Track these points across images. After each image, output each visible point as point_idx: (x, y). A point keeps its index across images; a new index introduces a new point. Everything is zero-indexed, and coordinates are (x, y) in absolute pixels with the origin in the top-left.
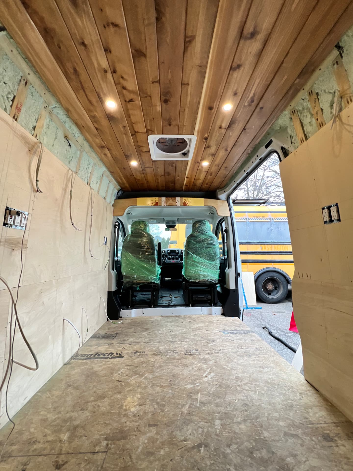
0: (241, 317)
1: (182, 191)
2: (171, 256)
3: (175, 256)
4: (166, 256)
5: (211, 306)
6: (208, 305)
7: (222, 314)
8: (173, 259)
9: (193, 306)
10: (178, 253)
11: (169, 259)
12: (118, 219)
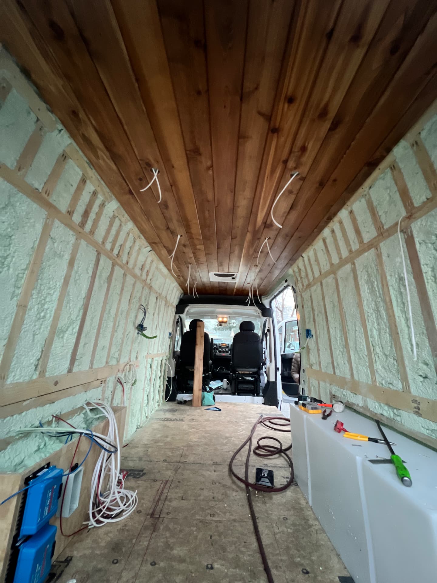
0: (279, 407)
1: (233, 295)
2: (222, 349)
3: (225, 349)
4: (217, 349)
5: (254, 395)
6: (252, 395)
7: (263, 404)
8: (223, 352)
9: (238, 395)
10: (228, 347)
11: (220, 352)
12: (179, 316)
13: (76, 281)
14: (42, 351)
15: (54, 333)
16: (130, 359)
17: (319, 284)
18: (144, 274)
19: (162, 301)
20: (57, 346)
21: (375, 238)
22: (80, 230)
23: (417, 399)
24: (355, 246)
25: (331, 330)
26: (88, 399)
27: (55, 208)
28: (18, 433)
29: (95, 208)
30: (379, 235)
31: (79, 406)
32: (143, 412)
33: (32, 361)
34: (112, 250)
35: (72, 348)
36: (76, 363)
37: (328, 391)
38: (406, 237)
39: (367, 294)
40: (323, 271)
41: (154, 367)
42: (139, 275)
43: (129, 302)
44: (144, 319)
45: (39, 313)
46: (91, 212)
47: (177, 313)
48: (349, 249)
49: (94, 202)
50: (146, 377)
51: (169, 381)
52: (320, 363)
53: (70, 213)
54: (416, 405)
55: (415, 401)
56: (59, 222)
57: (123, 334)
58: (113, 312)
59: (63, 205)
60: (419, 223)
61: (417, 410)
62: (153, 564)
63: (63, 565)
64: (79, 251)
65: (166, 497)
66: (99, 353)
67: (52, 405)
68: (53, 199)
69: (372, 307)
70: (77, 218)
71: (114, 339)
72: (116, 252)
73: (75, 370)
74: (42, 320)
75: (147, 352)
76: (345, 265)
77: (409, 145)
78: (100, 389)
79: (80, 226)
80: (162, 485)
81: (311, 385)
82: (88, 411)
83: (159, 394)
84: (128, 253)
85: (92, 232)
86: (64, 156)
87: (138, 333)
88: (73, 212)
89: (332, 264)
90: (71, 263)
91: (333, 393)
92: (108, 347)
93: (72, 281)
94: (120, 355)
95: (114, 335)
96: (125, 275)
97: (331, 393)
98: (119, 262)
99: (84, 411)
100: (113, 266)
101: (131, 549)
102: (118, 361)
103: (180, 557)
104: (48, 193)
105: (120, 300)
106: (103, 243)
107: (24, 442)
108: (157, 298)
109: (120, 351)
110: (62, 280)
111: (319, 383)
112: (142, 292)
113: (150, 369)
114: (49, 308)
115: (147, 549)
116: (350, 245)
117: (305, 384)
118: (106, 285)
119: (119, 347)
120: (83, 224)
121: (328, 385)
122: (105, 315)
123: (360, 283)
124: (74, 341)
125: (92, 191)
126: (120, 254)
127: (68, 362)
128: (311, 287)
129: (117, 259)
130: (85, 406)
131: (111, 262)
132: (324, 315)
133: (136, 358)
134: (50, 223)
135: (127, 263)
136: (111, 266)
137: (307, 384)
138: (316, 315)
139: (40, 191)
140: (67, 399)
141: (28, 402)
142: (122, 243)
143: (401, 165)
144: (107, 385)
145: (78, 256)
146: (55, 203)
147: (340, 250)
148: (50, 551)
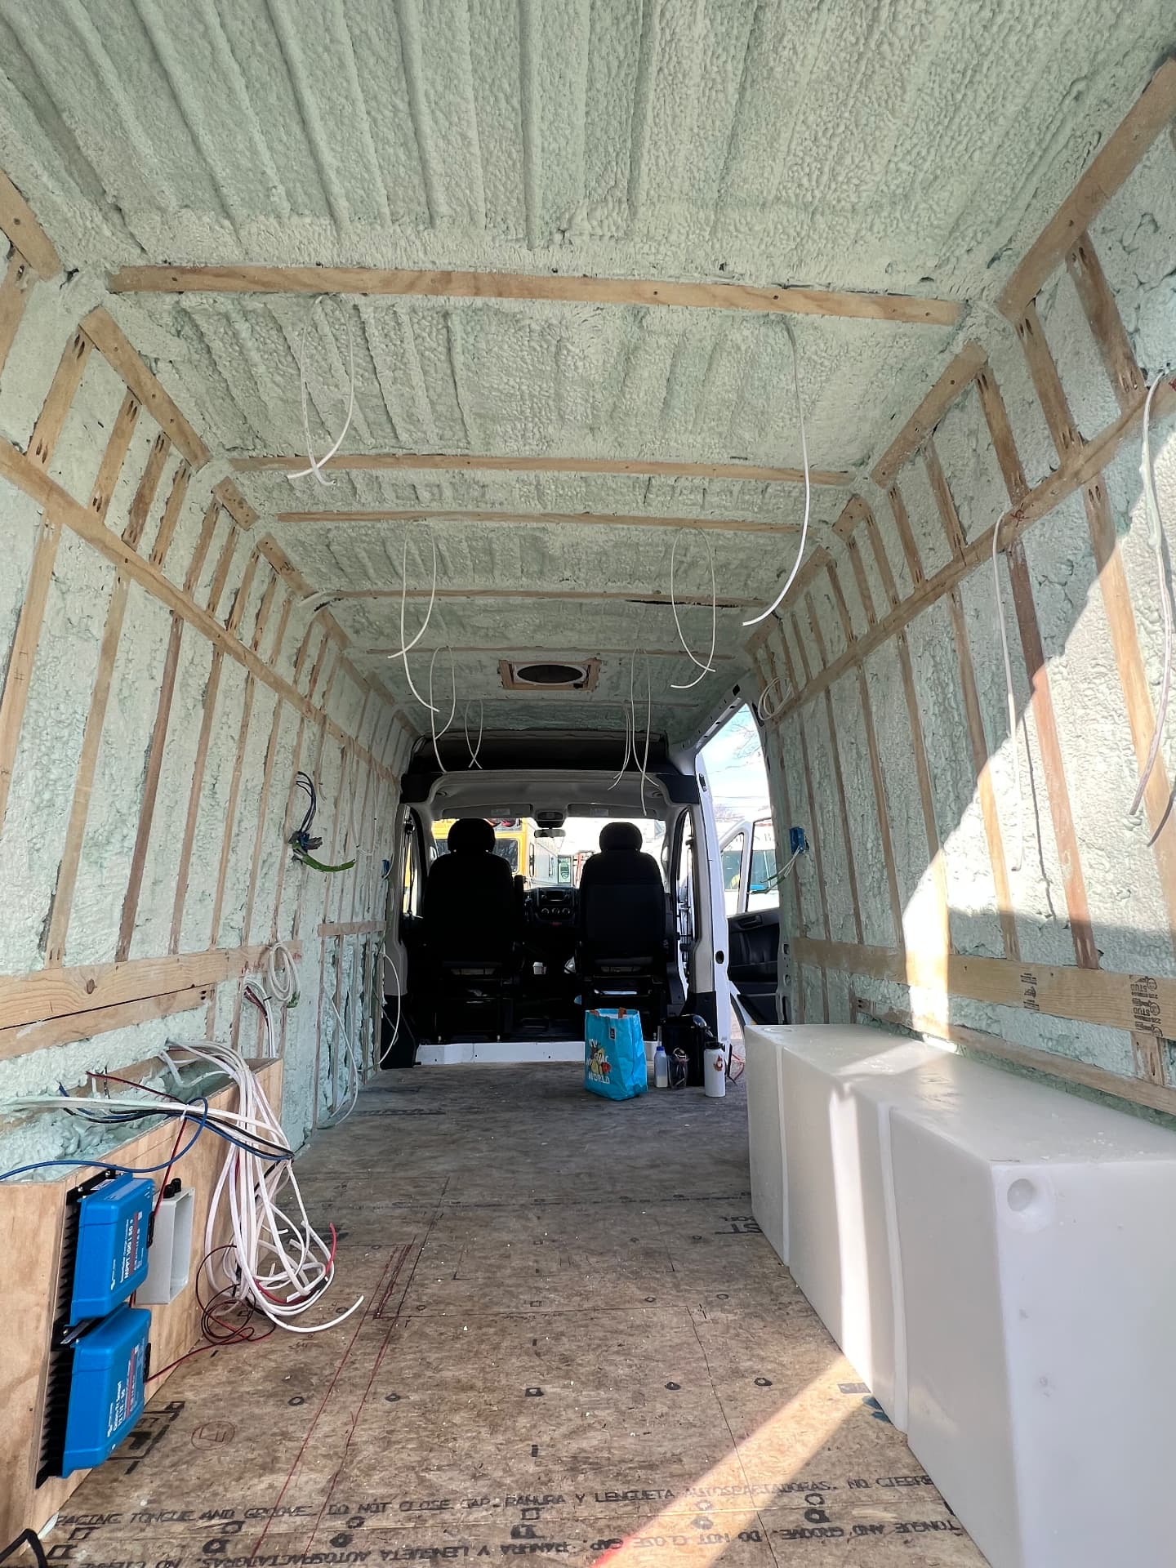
2: (549, 908)
3: (560, 907)
4: (535, 908)
8: (554, 916)
10: (568, 900)
11: (543, 916)
12: (413, 811)
13: (122, 702)
14: (53, 896)
15: (78, 847)
16: (274, 935)
17: (822, 694)
18: (305, 679)
19: (358, 762)
20: (86, 881)
21: (948, 567)
22: (127, 552)
23: (1032, 970)
24: (906, 589)
25: (851, 822)
26: (172, 1039)
27: (62, 494)
28: (13, 1108)
29: (164, 487)
30: (956, 561)
31: (149, 1056)
32: (321, 1097)
33: (29, 922)
34: (212, 606)
35: (125, 892)
36: (136, 935)
37: (846, 991)
38: (1012, 565)
39: (933, 718)
40: (831, 659)
41: (345, 965)
42: (289, 681)
43: (265, 764)
44: (309, 816)
45: (38, 793)
46: (152, 500)
47: (404, 799)
48: (891, 593)
49: (160, 468)
50: (322, 991)
51: (390, 1008)
52: (826, 917)
53: (99, 505)
54: (1028, 986)
55: (1028, 977)
56: (73, 534)
57: (254, 858)
58: (223, 792)
59: (80, 484)
60: (1037, 532)
61: (1031, 998)
62: (394, 1398)
63: (163, 1419)
64: (127, 615)
65: (411, 1278)
66: (190, 911)
67: (84, 1045)
68: (57, 469)
69: (944, 752)
70: (117, 518)
71: (229, 871)
72: (221, 614)
73: (133, 953)
74: (46, 812)
75: (322, 916)
76: (881, 641)
77: (1012, 328)
78: (201, 1013)
79: (126, 543)
80: (397, 1255)
81: (804, 984)
82: (175, 1071)
83: (363, 1047)
84: (258, 615)
85: (157, 557)
86: (80, 344)
87: (295, 858)
88: (107, 502)
89: (852, 638)
90: (109, 650)
91: (858, 995)
92: (214, 896)
93: (112, 702)
94: (247, 919)
95: (228, 861)
96: (249, 681)
97: (852, 994)
98: (231, 643)
99: (163, 1073)
100: (217, 655)
101: (333, 1377)
102: (243, 939)
103: (459, 1381)
104: (43, 453)
105: (239, 758)
106: (188, 587)
107: (28, 1134)
108: (343, 751)
109: (248, 908)
110: (89, 700)
111: (824, 975)
112: (300, 734)
113: (332, 970)
114: (60, 779)
115: (374, 1375)
116: (894, 585)
117: (789, 984)
118: (201, 712)
119: (244, 899)
120: (132, 535)
121: (845, 975)
122: (203, 802)
123: (917, 688)
124: (128, 872)
125: (153, 437)
126: (235, 618)
127: (116, 930)
128: (801, 705)
129: (225, 636)
130: (167, 1057)
131: (210, 643)
132: (835, 783)
133: (292, 932)
134: (51, 539)
135: (256, 645)
136: (210, 657)
137: (795, 984)
138: (815, 785)
139: (25, 449)
140: (120, 1034)
141: (28, 1030)
142: (240, 585)
143: (999, 378)
144: (217, 1006)
145: (125, 628)
146: (60, 481)
147: (870, 598)
148: (141, 1361)
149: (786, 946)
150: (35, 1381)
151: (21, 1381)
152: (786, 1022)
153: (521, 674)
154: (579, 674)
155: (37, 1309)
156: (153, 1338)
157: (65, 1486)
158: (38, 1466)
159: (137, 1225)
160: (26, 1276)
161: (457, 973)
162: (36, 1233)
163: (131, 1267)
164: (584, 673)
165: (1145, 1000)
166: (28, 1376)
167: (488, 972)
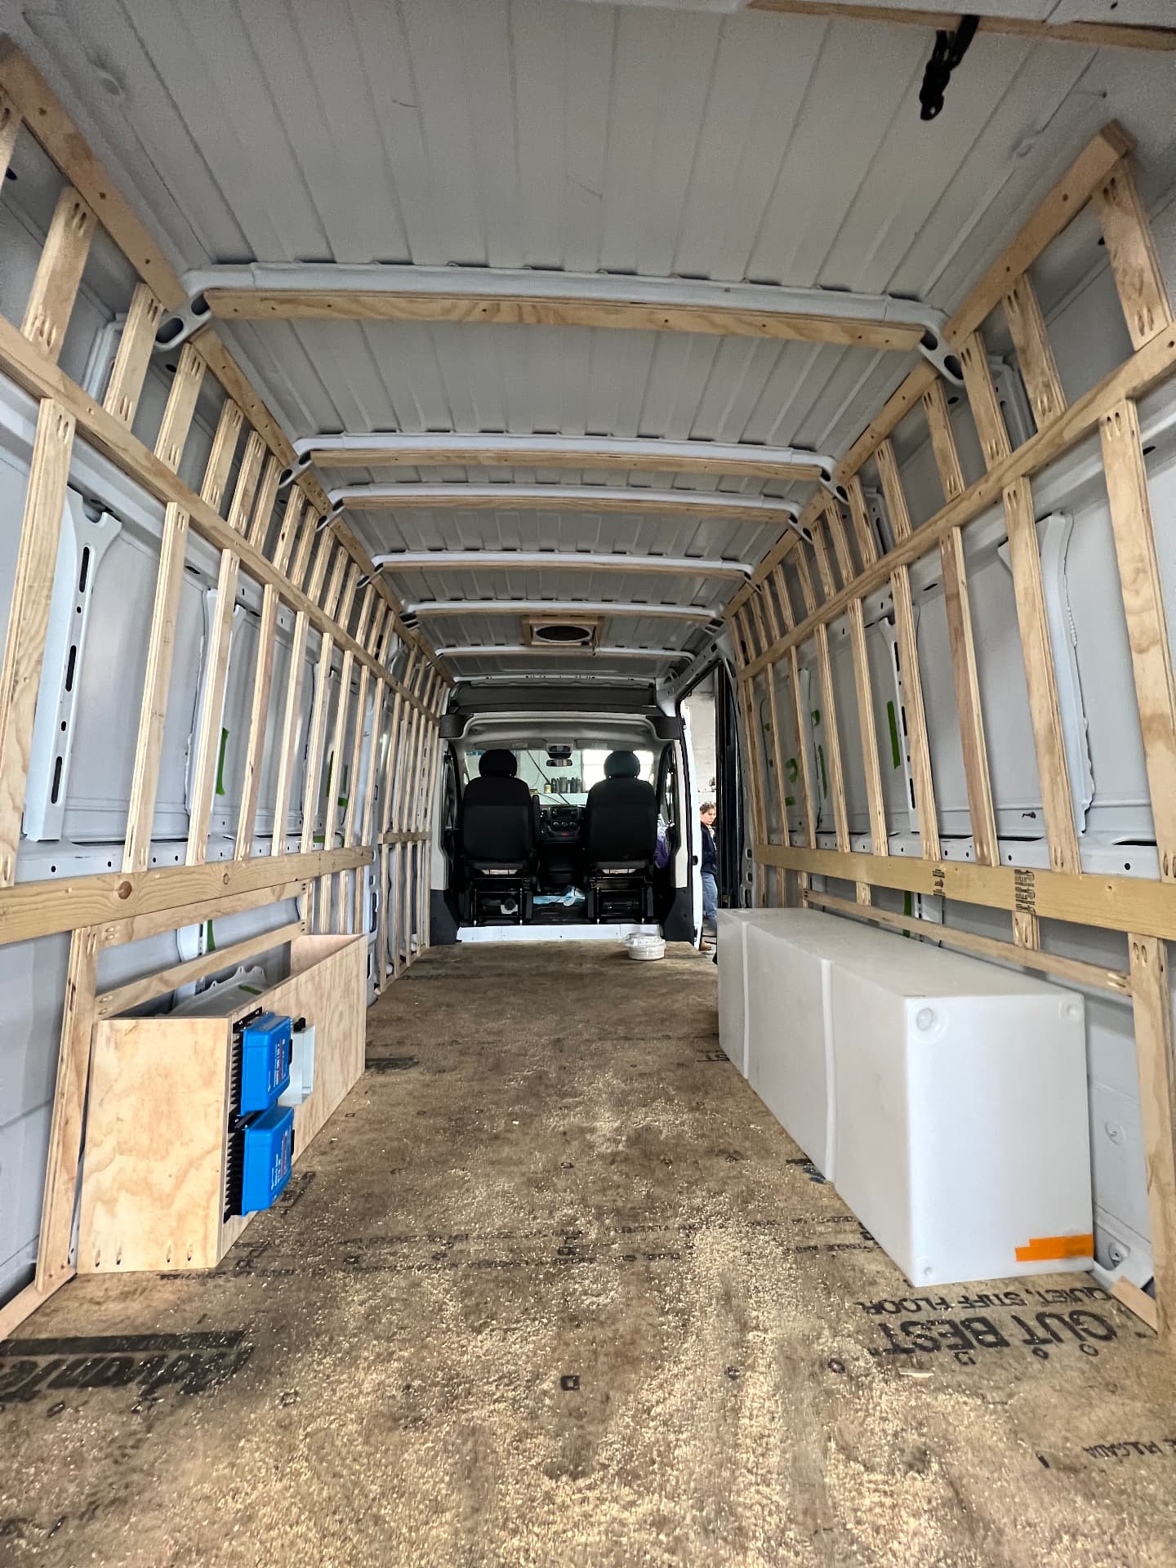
3: (568, 822)
4: (548, 823)
5: (639, 922)
6: (634, 921)
8: (564, 828)
10: (574, 816)
11: (555, 828)
12: (450, 745)
22: (236, 537)
23: (941, 867)
30: (900, 546)
34: (298, 579)
38: (943, 552)
55: (938, 873)
61: (940, 888)
79: (236, 529)
86: (197, 364)
98: (313, 609)
104: (173, 457)
120: (240, 523)
129: (309, 603)
148: (289, 1142)
149: (749, 851)
150: (219, 1152)
151: (209, 1152)
152: (748, 906)
153: (539, 633)
154: (587, 634)
155: (216, 1104)
156: (295, 1127)
157: (240, 1223)
158: (225, 1208)
159: (282, 1048)
160: (208, 1082)
161: (486, 872)
162: (212, 1052)
163: (280, 1076)
164: (591, 634)
165: (1025, 888)
166: (214, 1149)
167: (513, 872)
